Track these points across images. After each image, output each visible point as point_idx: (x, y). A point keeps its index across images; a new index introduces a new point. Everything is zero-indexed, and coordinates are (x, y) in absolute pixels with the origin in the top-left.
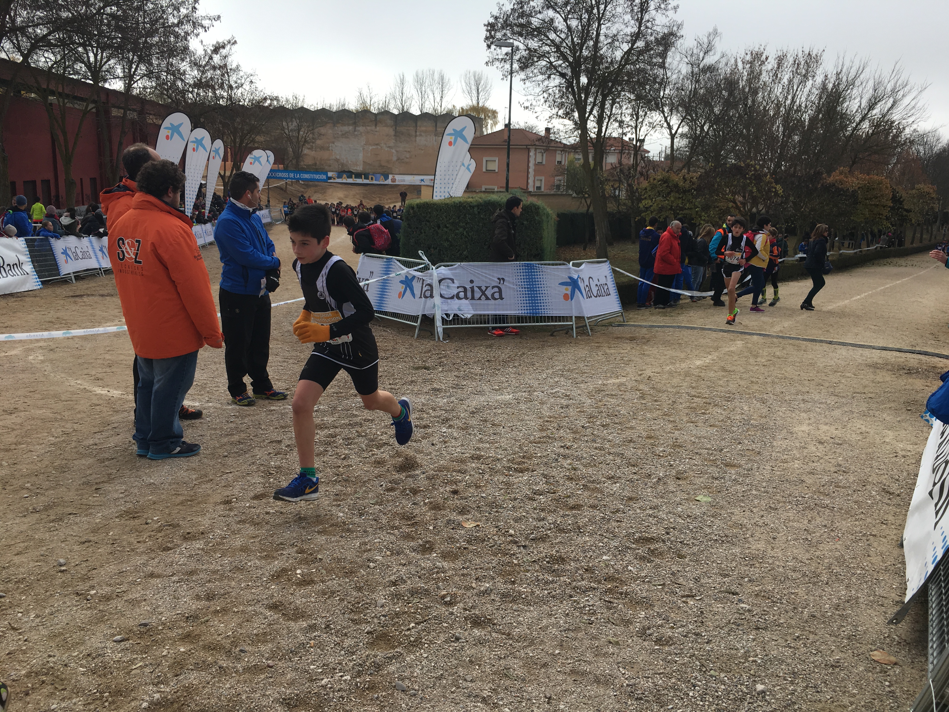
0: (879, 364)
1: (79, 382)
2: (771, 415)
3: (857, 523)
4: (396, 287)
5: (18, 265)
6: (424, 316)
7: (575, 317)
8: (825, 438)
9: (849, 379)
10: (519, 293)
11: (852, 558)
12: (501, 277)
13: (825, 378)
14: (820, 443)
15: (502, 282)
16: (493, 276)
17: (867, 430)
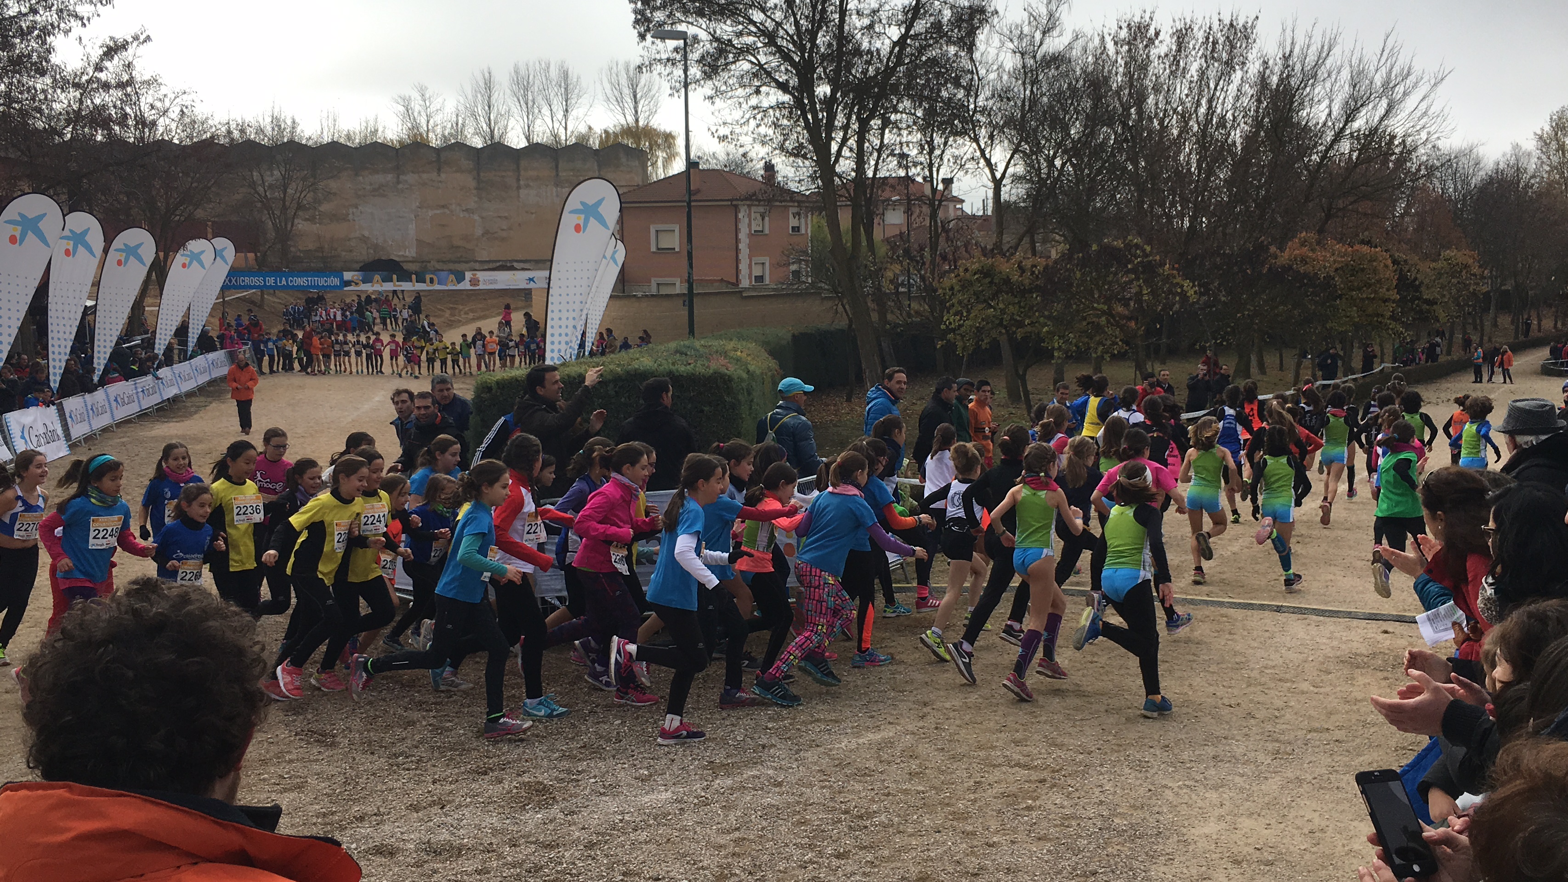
0: (1361, 655)
2: (1153, 802)
8: (1247, 849)
9: (1302, 698)
13: (1261, 699)
14: (1237, 862)
17: (1324, 823)
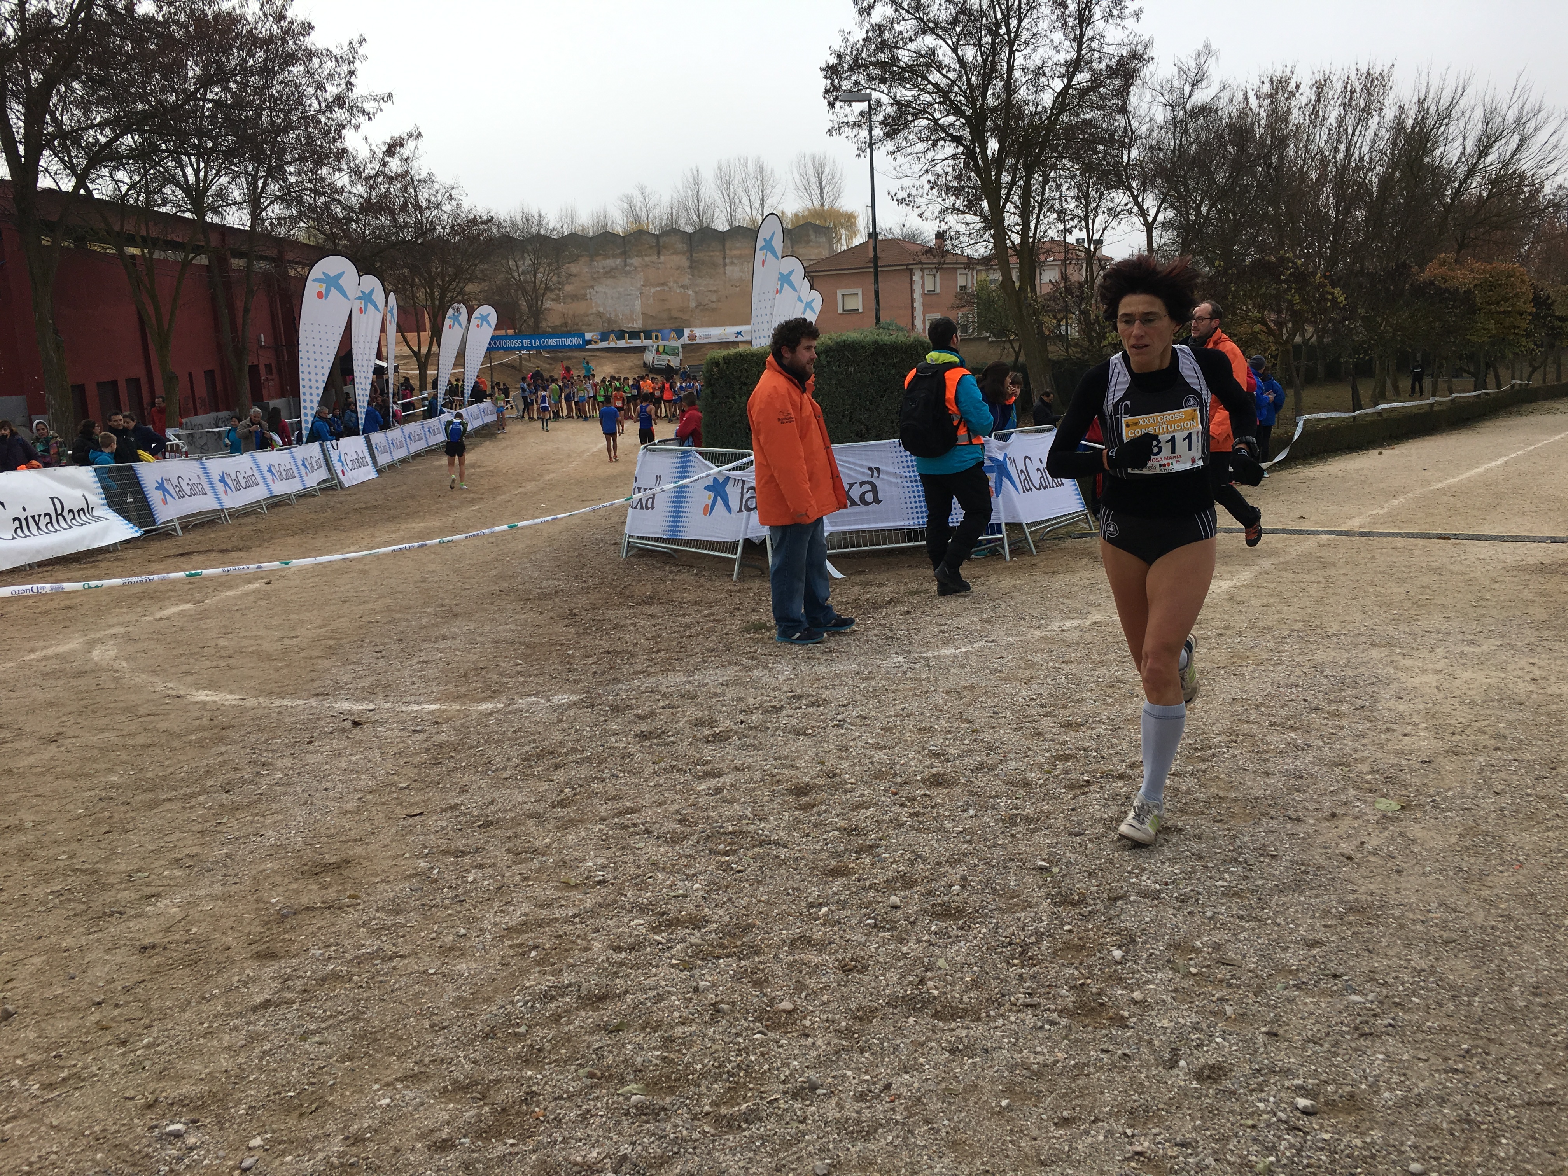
1: (170, 685)
3: (1550, 834)
4: (700, 497)
5: (86, 510)
6: (747, 541)
7: (1006, 524)
10: (906, 490)
11: (1550, 899)
12: (873, 466)
15: (876, 474)
16: (861, 466)
